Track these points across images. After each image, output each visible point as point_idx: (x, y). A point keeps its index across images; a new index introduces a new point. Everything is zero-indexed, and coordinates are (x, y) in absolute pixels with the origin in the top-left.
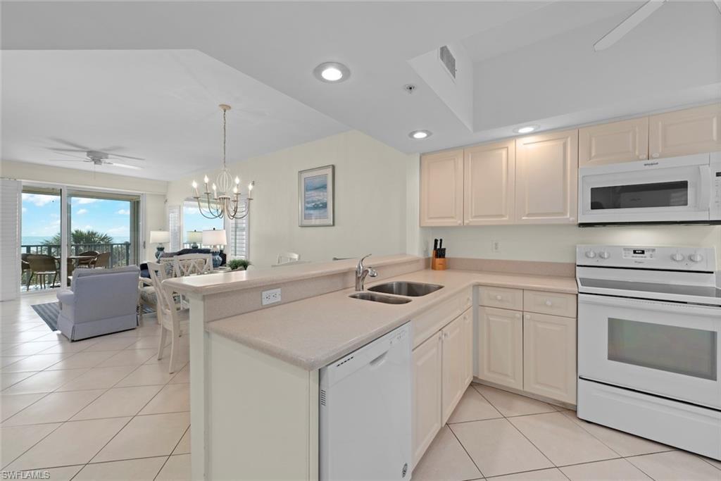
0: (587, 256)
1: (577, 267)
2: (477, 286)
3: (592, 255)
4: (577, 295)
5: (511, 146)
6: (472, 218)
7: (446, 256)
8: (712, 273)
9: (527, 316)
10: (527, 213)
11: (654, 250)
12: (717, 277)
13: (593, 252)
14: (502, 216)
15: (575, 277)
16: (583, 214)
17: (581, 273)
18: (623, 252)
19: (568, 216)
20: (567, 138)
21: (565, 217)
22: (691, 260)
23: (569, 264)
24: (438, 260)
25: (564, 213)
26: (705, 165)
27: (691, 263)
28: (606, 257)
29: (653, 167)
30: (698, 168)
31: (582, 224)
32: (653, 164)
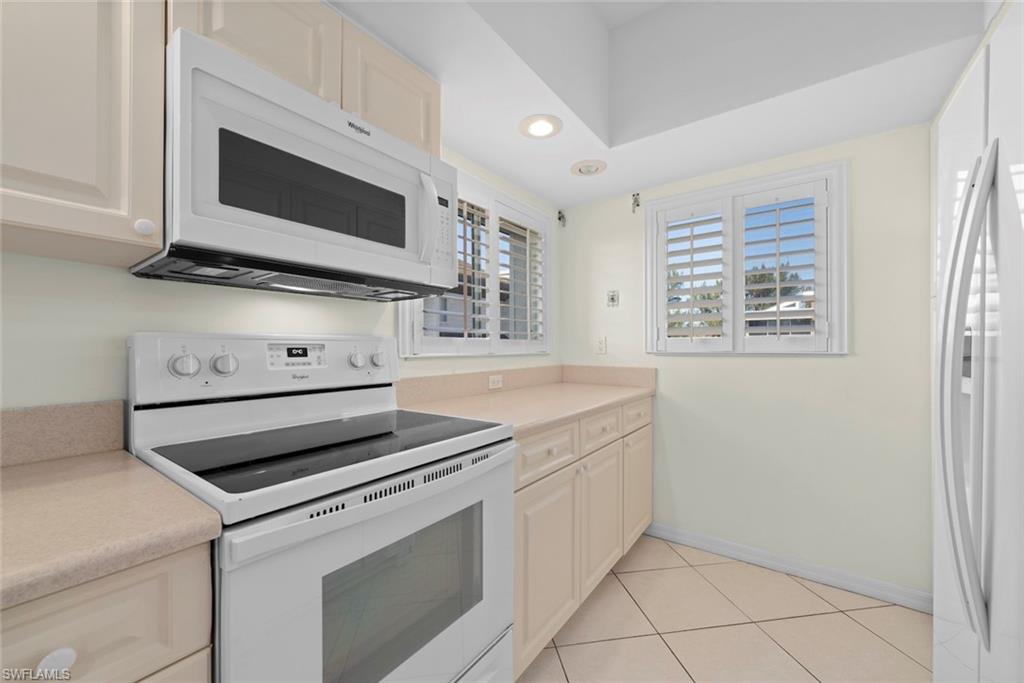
0: (174, 369)
1: (134, 414)
3: (191, 366)
8: (390, 385)
11: (322, 347)
13: (197, 358)
15: (127, 448)
17: (148, 431)
18: (268, 353)
22: (375, 365)
23: (98, 405)
26: (426, 174)
27: (374, 370)
28: (232, 367)
29: (361, 137)
30: (420, 177)
31: (180, 251)
32: (362, 131)
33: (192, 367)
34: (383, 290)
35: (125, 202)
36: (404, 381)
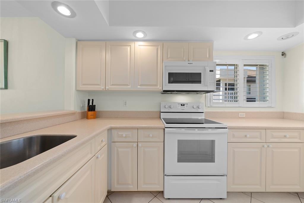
0: (165, 107)
1: (161, 113)
2: (110, 130)
4: (164, 129)
5: (132, 44)
6: (110, 86)
7: (96, 110)
8: (203, 113)
9: (140, 145)
10: (140, 84)
11: (187, 104)
12: (205, 115)
13: (168, 105)
14: (127, 85)
15: (160, 118)
16: (165, 86)
17: (163, 116)
18: (178, 105)
19: (159, 87)
20: (158, 46)
21: (158, 87)
22: (199, 108)
23: (157, 111)
24: (90, 113)
25: (156, 85)
26: (207, 66)
27: (198, 109)
28: (172, 107)
29: (191, 65)
30: (205, 68)
31: (164, 91)
32: (191, 64)
33: (167, 107)
34: (198, 93)
35: (159, 86)
36: (206, 112)
